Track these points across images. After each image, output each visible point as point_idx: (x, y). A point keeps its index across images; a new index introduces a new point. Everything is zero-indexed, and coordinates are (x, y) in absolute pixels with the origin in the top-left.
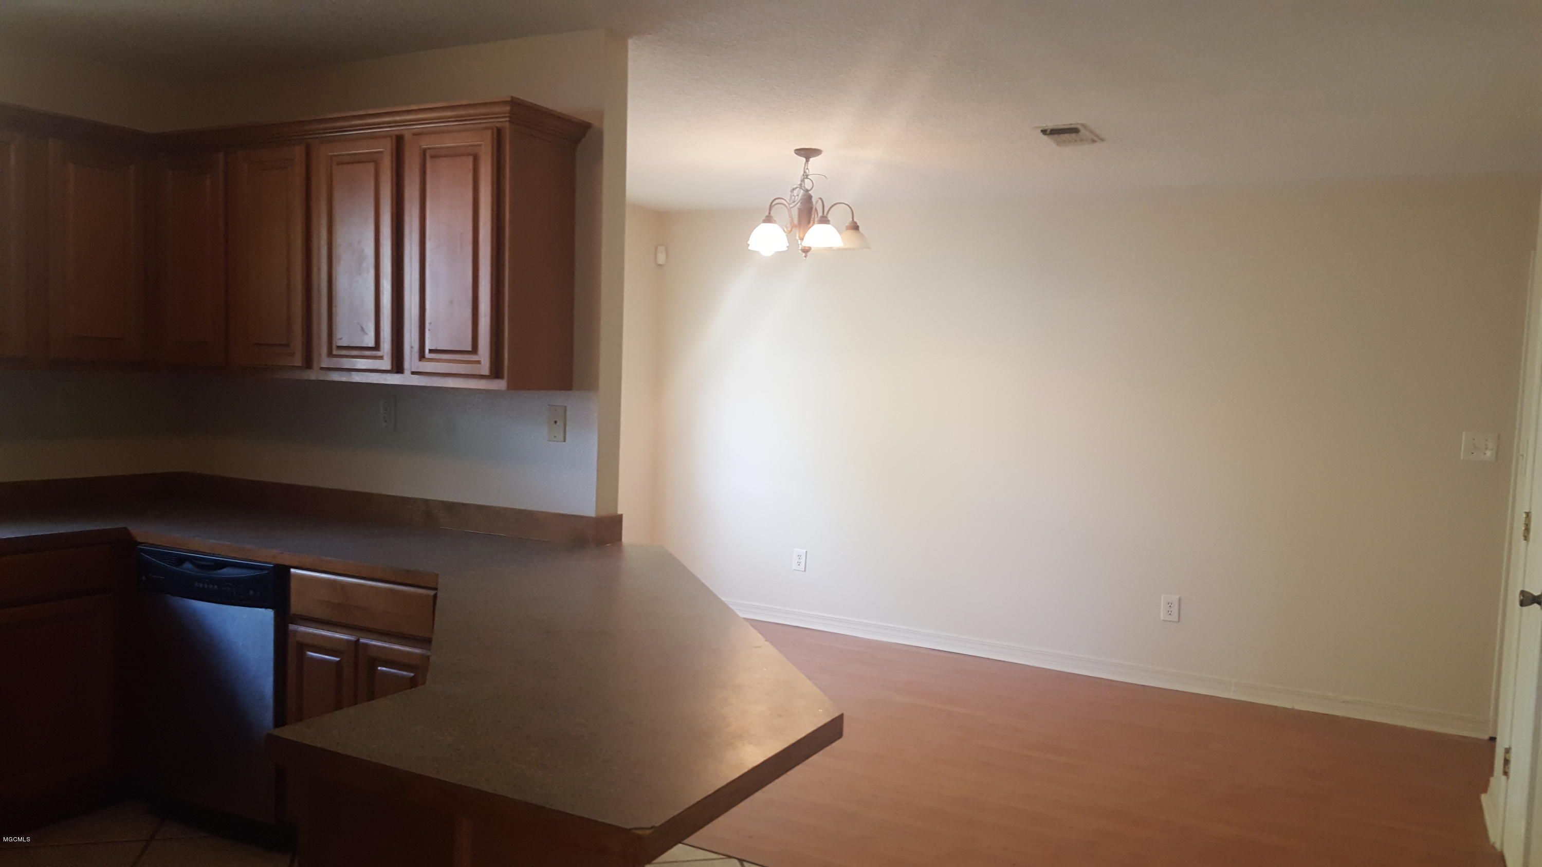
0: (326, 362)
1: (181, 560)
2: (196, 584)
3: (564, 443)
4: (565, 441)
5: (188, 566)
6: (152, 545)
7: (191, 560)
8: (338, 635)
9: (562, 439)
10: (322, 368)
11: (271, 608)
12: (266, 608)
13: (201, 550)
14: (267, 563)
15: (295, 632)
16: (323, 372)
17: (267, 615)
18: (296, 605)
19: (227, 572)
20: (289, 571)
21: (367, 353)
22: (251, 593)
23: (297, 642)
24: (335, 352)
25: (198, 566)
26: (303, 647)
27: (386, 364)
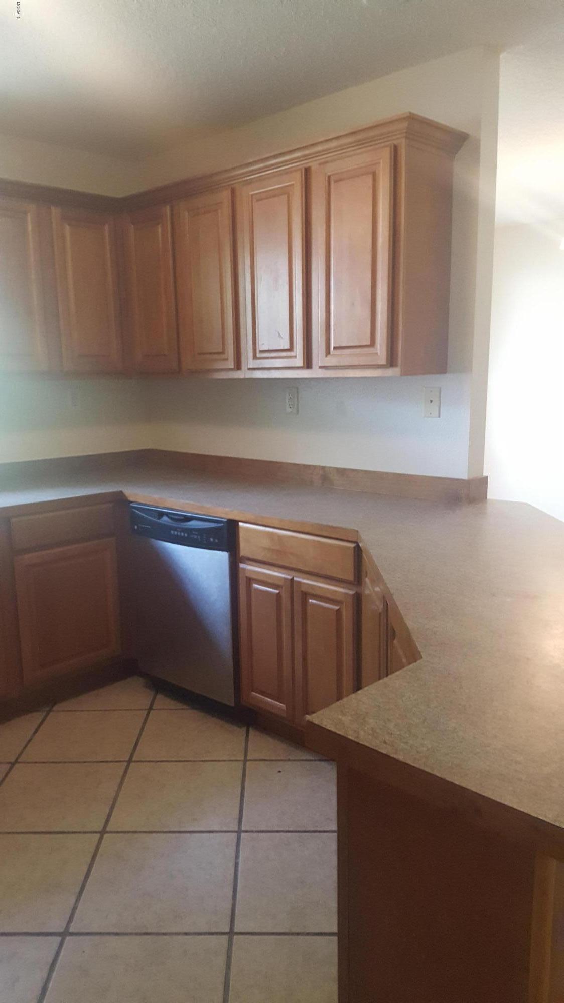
0: (252, 363)
1: (161, 514)
2: (172, 532)
3: (438, 418)
4: (439, 417)
5: (165, 518)
6: (140, 504)
7: (167, 514)
8: (276, 574)
9: (437, 415)
10: (249, 369)
11: (226, 551)
12: (222, 550)
13: (174, 507)
14: (223, 518)
15: (244, 569)
16: (251, 371)
17: (222, 556)
18: (245, 549)
19: (193, 524)
20: (238, 524)
21: (284, 354)
22: (212, 539)
23: (247, 577)
24: (258, 355)
25: (171, 518)
26: (250, 580)
27: (299, 362)
